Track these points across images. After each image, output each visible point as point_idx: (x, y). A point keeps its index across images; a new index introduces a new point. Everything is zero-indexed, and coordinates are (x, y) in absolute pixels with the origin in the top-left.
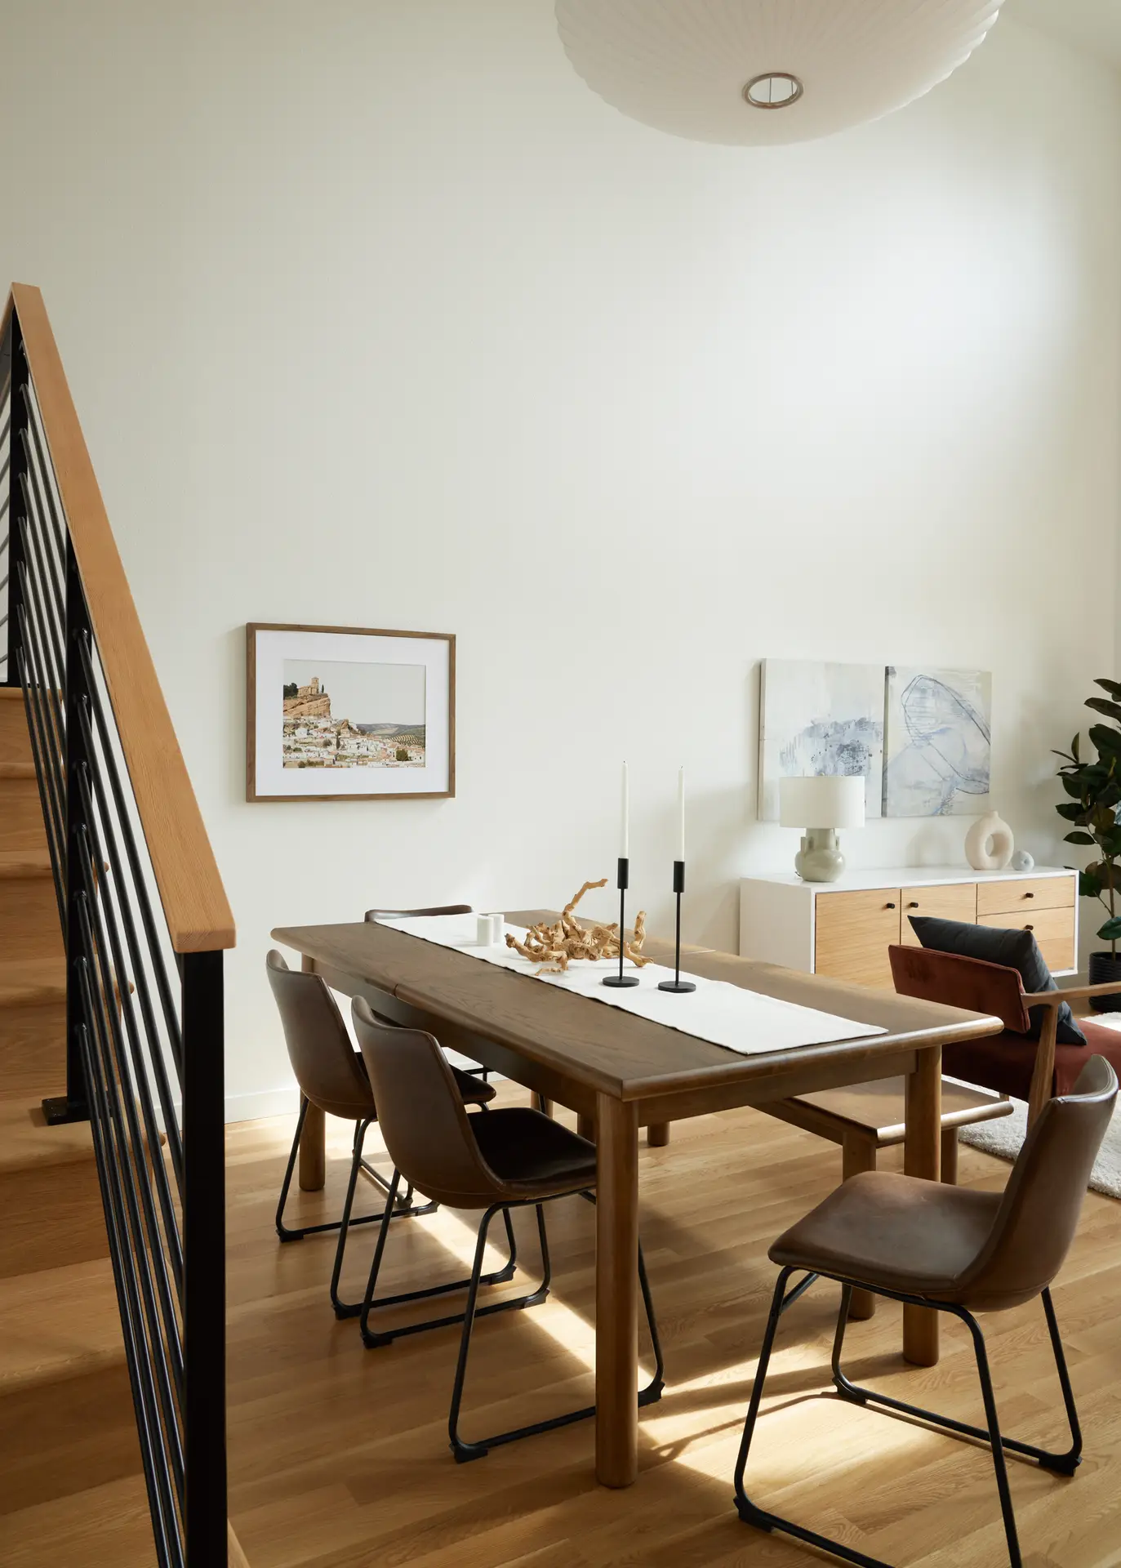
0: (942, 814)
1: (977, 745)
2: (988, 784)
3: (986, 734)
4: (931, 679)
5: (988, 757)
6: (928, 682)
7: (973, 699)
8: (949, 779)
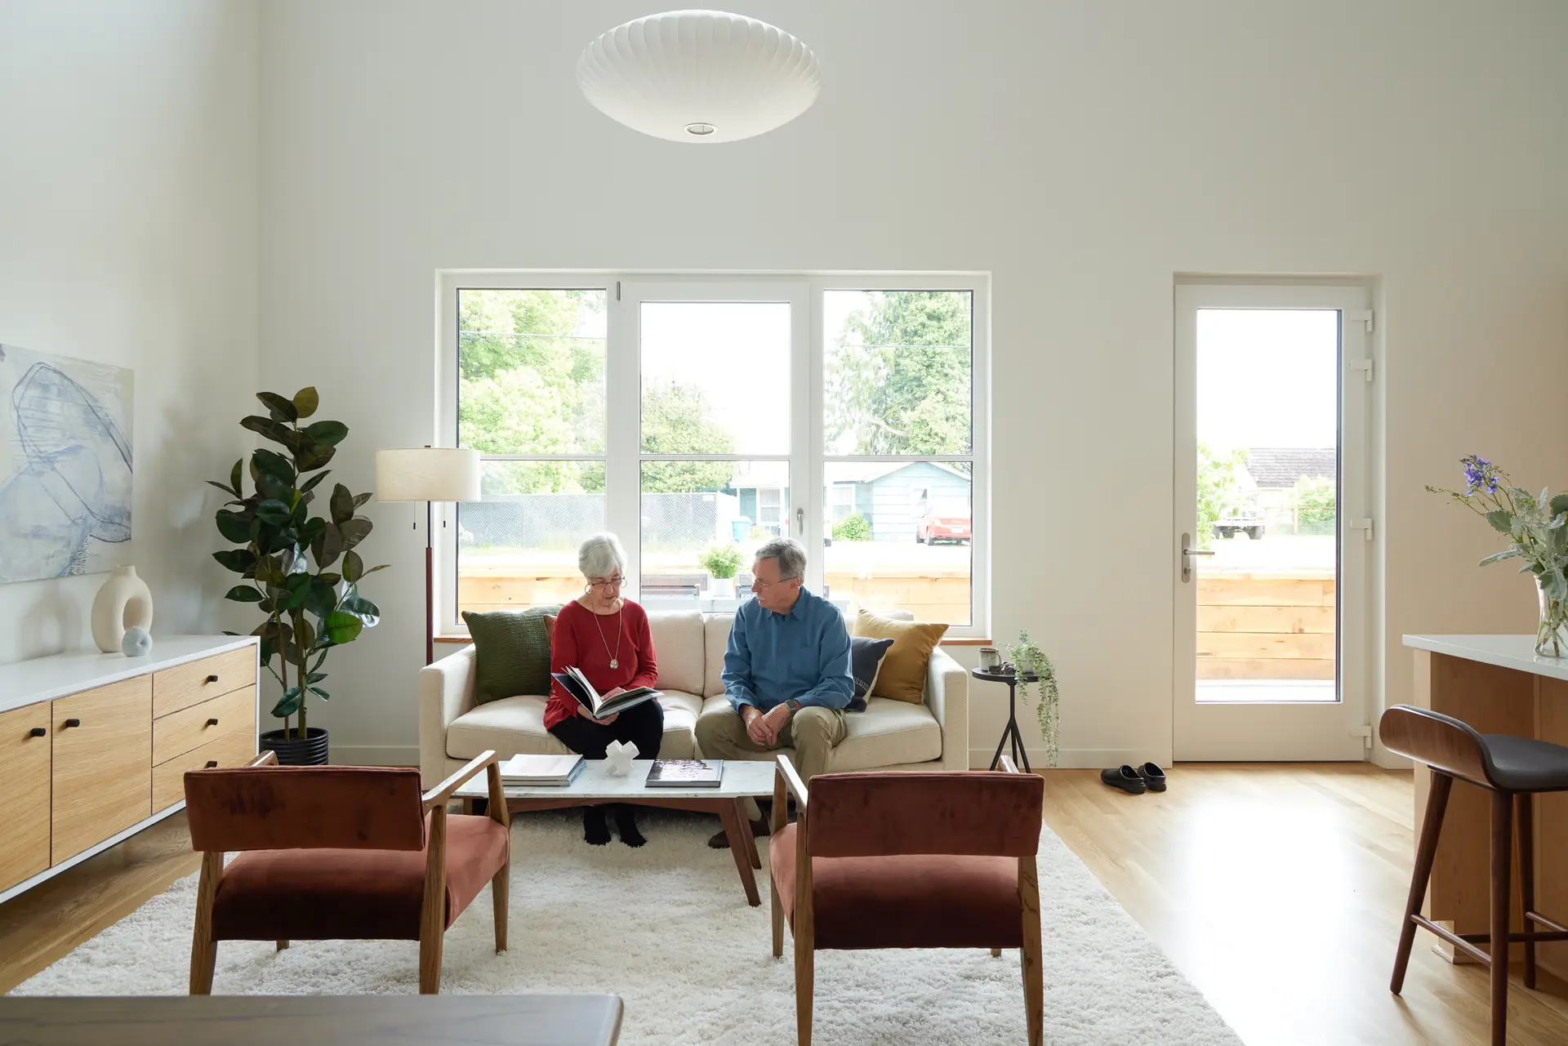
0: (71, 574)
1: (115, 473)
2: (130, 528)
3: (127, 458)
4: (55, 371)
5: (129, 490)
6: (51, 374)
7: (111, 407)
8: (80, 521)
